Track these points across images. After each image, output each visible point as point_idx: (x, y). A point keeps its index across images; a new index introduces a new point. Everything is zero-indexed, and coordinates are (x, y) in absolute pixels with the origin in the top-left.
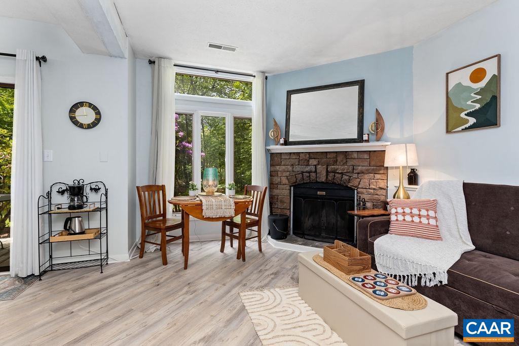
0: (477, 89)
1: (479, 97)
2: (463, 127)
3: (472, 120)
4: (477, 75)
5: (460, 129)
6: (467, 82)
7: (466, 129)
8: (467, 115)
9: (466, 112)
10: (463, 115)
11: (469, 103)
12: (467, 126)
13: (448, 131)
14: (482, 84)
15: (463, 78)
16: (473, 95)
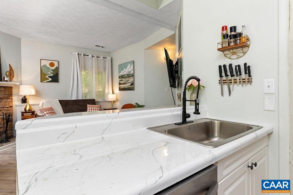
0: (52, 69)
1: (52, 72)
2: (47, 81)
3: (50, 79)
4: (52, 65)
5: (46, 81)
6: (48, 66)
7: (48, 82)
8: (49, 77)
9: (48, 76)
10: (47, 76)
11: (49, 73)
12: (49, 81)
13: (41, 82)
14: (54, 68)
15: (47, 64)
16: (50, 70)
